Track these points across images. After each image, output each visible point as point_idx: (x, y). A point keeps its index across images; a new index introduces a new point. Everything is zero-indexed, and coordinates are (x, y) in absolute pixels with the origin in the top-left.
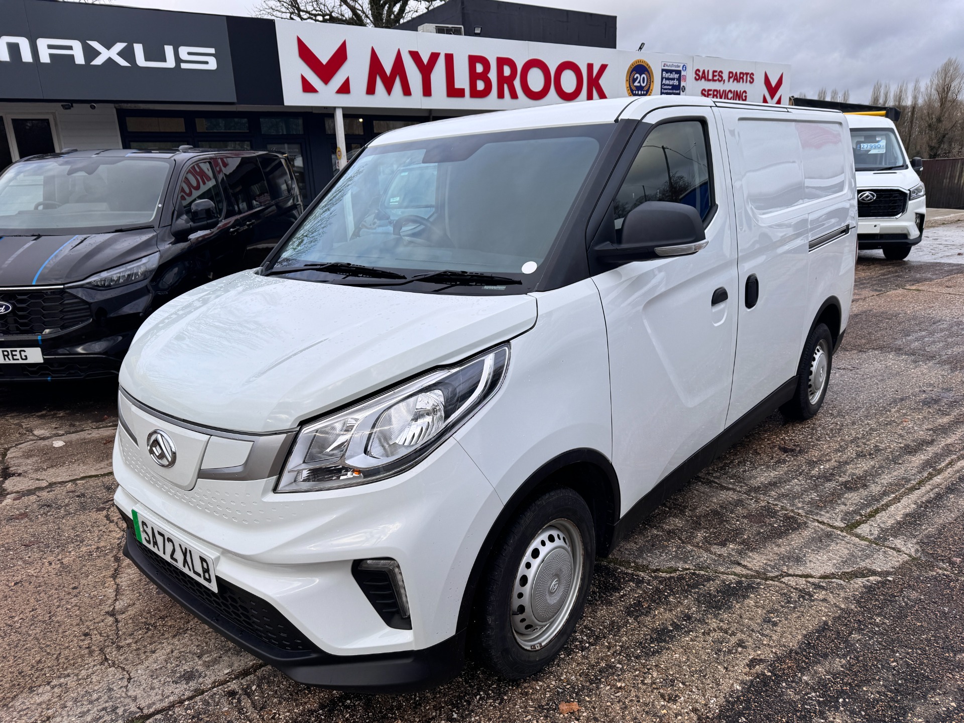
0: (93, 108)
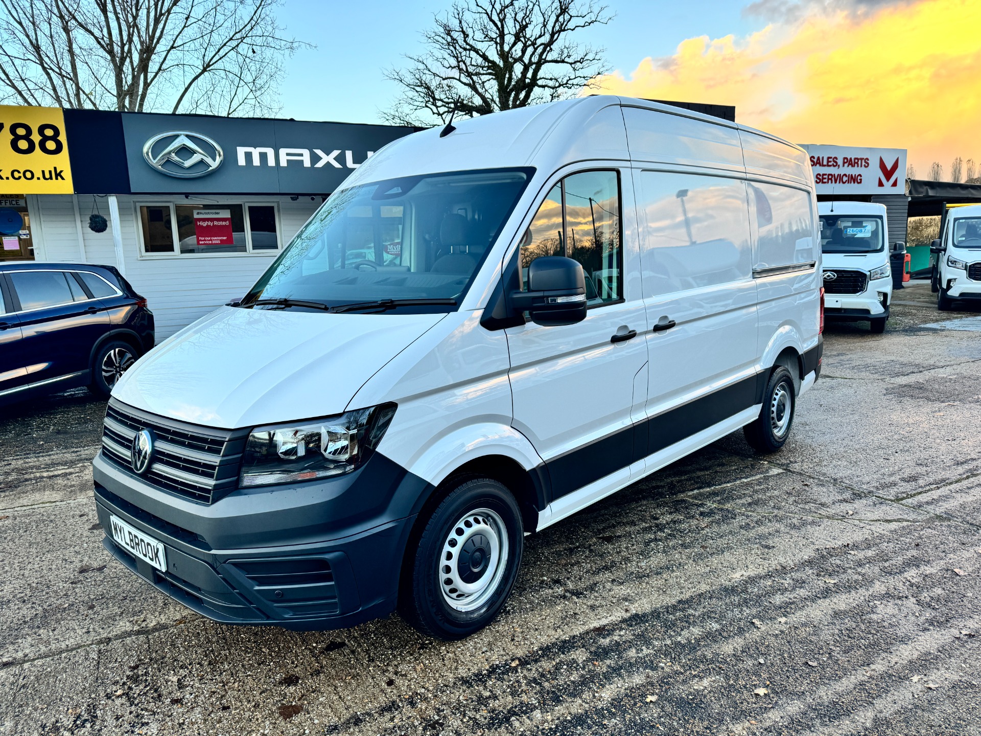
0: (313, 199)
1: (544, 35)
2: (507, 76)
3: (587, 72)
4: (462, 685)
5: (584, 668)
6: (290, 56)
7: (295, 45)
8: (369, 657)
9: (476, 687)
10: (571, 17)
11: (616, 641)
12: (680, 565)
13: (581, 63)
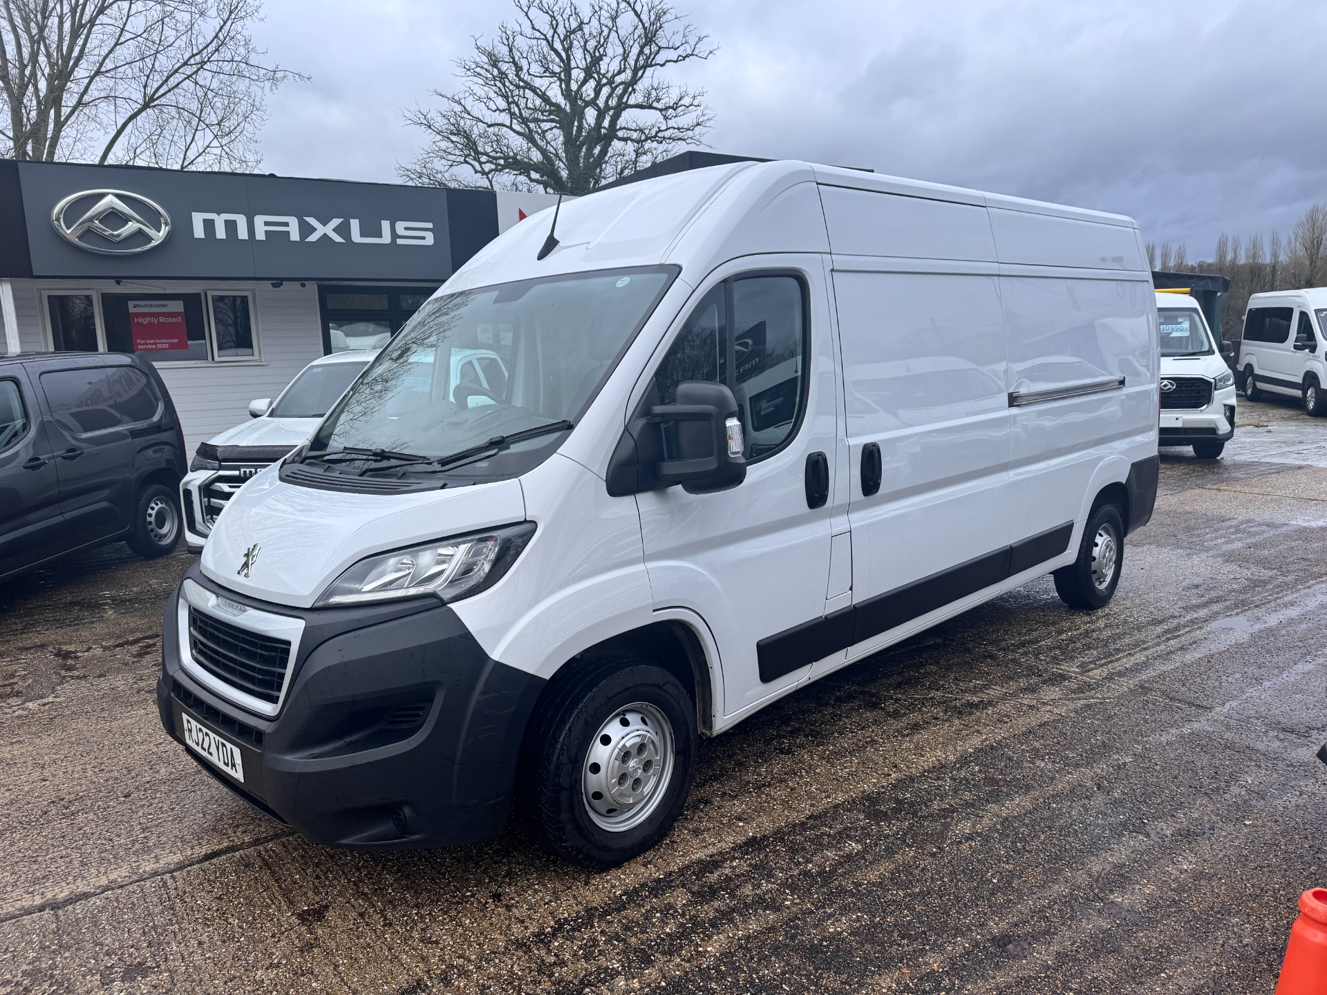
0: (303, 285)
1: (624, 71)
2: (576, 123)
3: (685, 120)
4: (516, 950)
5: (683, 915)
6: (271, 90)
7: (279, 75)
8: (386, 919)
9: (536, 952)
10: (660, 48)
11: (727, 875)
12: (810, 768)
13: (675, 110)
